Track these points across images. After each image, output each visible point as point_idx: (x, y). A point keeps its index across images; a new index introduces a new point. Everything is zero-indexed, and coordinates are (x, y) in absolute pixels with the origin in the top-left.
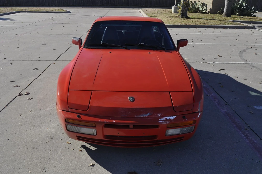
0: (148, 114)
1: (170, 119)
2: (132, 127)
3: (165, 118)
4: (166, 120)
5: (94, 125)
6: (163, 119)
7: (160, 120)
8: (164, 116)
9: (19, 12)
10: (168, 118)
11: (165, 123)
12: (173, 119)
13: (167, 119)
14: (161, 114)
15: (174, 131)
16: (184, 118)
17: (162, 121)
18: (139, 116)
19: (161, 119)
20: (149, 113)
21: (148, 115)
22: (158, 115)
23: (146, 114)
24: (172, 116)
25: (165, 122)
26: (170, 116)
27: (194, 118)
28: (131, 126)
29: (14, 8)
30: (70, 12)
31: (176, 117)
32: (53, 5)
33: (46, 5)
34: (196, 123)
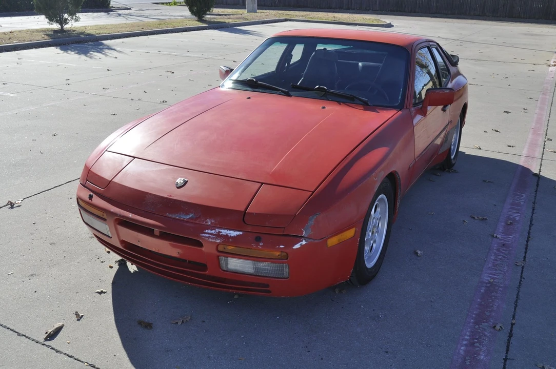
0: (191, 215)
1: (227, 235)
2: (158, 235)
3: (217, 230)
4: (218, 235)
5: (105, 217)
6: (213, 232)
7: (206, 231)
8: (218, 226)
9: (286, 20)
10: (224, 232)
11: (213, 241)
12: (233, 238)
13: (221, 234)
14: (213, 221)
15: (238, 263)
16: (258, 239)
17: (209, 235)
18: (173, 216)
19: (209, 231)
20: (192, 213)
21: (189, 219)
22: (207, 222)
23: (187, 214)
24: (235, 230)
25: (213, 238)
26: (230, 230)
27: (281, 246)
28: (157, 231)
29: (283, 12)
30: (392, 26)
31: (241, 233)
32: (369, 10)
33: (354, 9)
34: (287, 259)
